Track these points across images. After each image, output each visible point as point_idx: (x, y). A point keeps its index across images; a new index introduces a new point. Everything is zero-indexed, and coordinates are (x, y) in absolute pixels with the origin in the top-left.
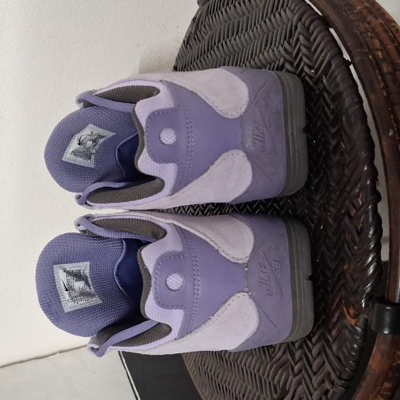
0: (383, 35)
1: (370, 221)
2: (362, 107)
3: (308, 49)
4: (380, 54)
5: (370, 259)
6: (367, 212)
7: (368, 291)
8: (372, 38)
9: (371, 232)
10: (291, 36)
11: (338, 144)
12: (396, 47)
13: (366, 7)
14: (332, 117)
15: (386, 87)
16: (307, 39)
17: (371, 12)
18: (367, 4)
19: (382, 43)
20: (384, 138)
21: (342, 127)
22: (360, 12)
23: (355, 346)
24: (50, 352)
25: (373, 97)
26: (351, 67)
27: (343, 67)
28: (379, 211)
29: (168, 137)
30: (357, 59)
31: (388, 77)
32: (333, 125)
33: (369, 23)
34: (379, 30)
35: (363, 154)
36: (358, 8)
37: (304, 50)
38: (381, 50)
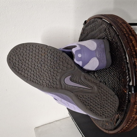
0: (126, 28)
1: (127, 68)
2: (122, 44)
3: (109, 33)
4: (125, 32)
5: (127, 77)
6: (126, 67)
7: (128, 84)
8: (123, 29)
9: (127, 71)
10: (105, 30)
11: (118, 53)
12: (129, 30)
13: (122, 22)
14: (116, 47)
15: (127, 39)
16: (109, 31)
17: (123, 23)
18: (122, 21)
19: (126, 30)
20: (127, 50)
21: (118, 49)
22: (120, 23)
23: (127, 97)
24: (53, 121)
25: (124, 42)
26: (119, 36)
27: (117, 36)
28: (128, 66)
29: (80, 56)
30: (120, 34)
31: (128, 37)
32: (117, 49)
33: (123, 26)
34: (125, 27)
35: (123, 54)
36: (120, 22)
37: (108, 33)
38: (126, 31)
